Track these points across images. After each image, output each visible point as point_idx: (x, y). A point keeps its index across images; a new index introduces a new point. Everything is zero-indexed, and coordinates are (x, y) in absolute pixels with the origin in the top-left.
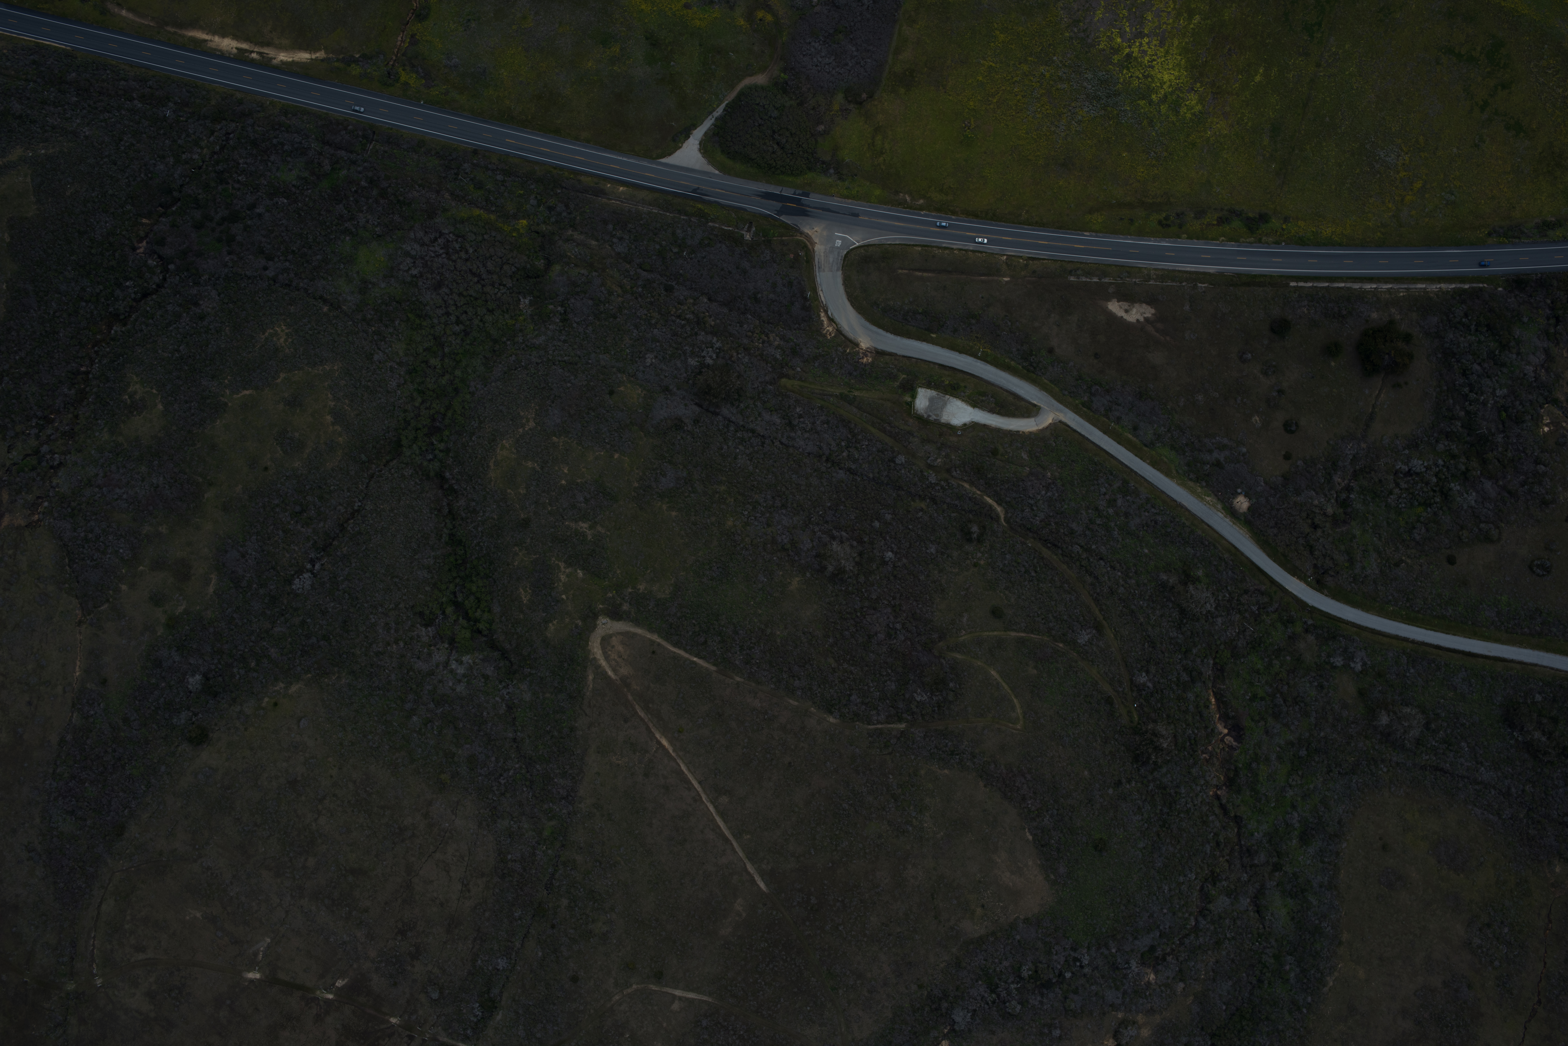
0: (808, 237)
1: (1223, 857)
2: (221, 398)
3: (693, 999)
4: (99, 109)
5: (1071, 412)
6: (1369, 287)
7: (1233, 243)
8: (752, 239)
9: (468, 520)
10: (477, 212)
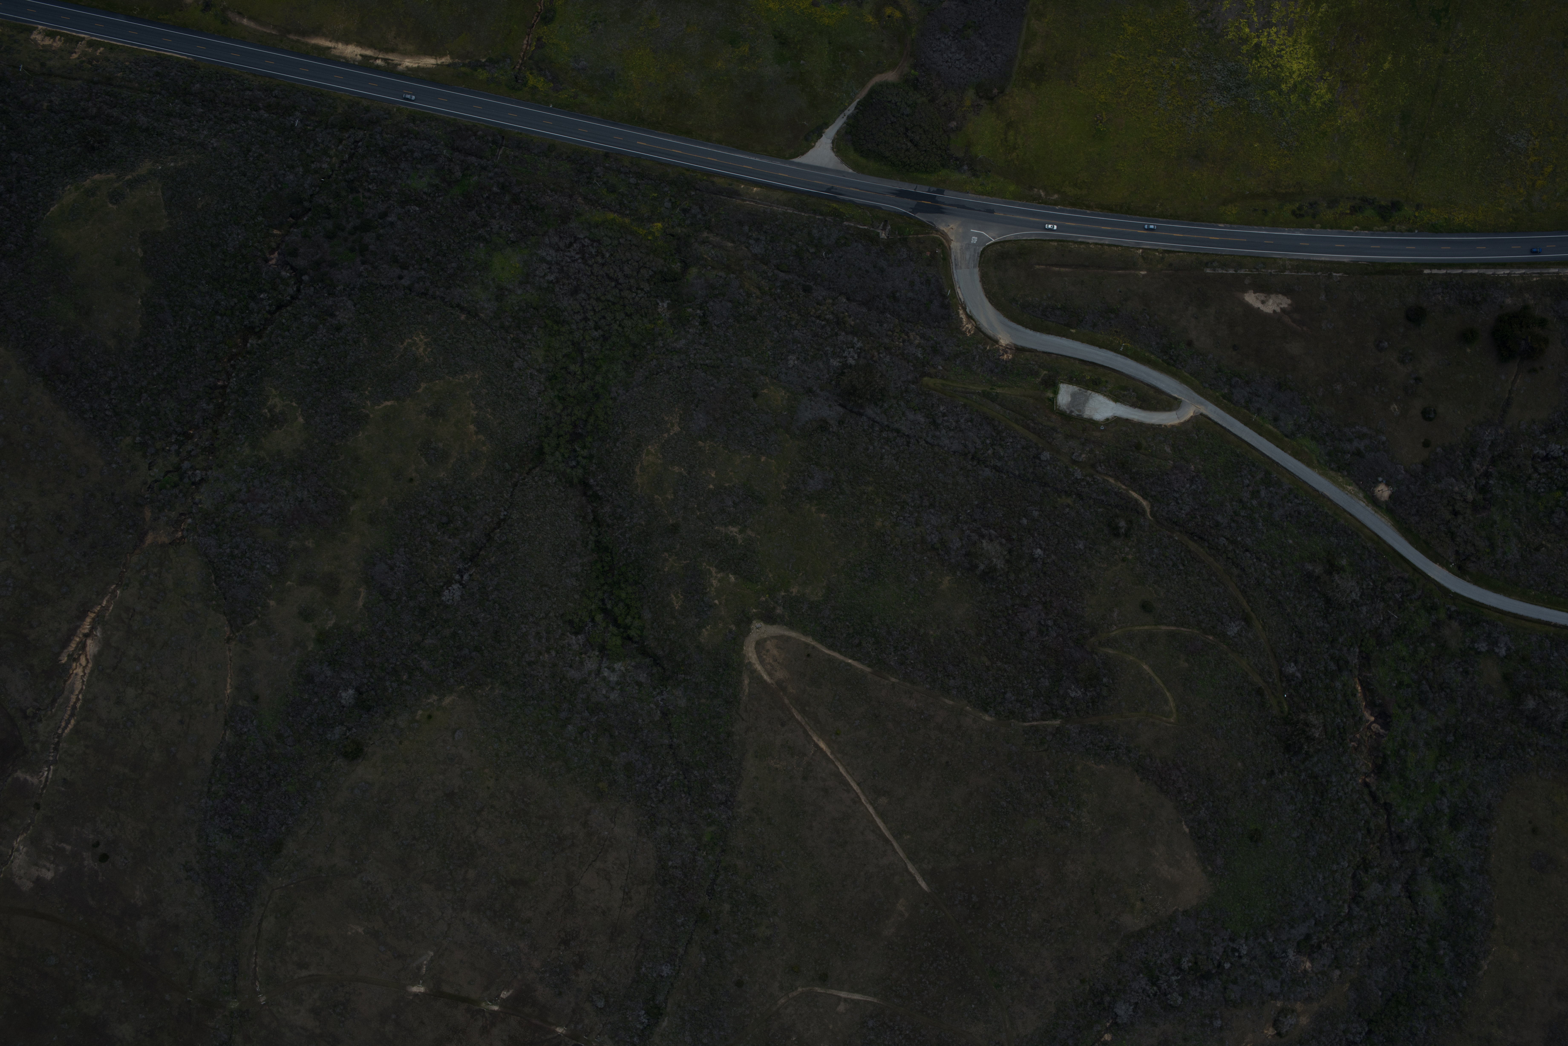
0: (944, 235)
1: (1374, 844)
2: (363, 410)
3: (859, 1001)
4: (226, 120)
5: (1211, 404)
6: (1502, 273)
7: (1367, 232)
8: (888, 237)
9: (614, 527)
10: (611, 216)
